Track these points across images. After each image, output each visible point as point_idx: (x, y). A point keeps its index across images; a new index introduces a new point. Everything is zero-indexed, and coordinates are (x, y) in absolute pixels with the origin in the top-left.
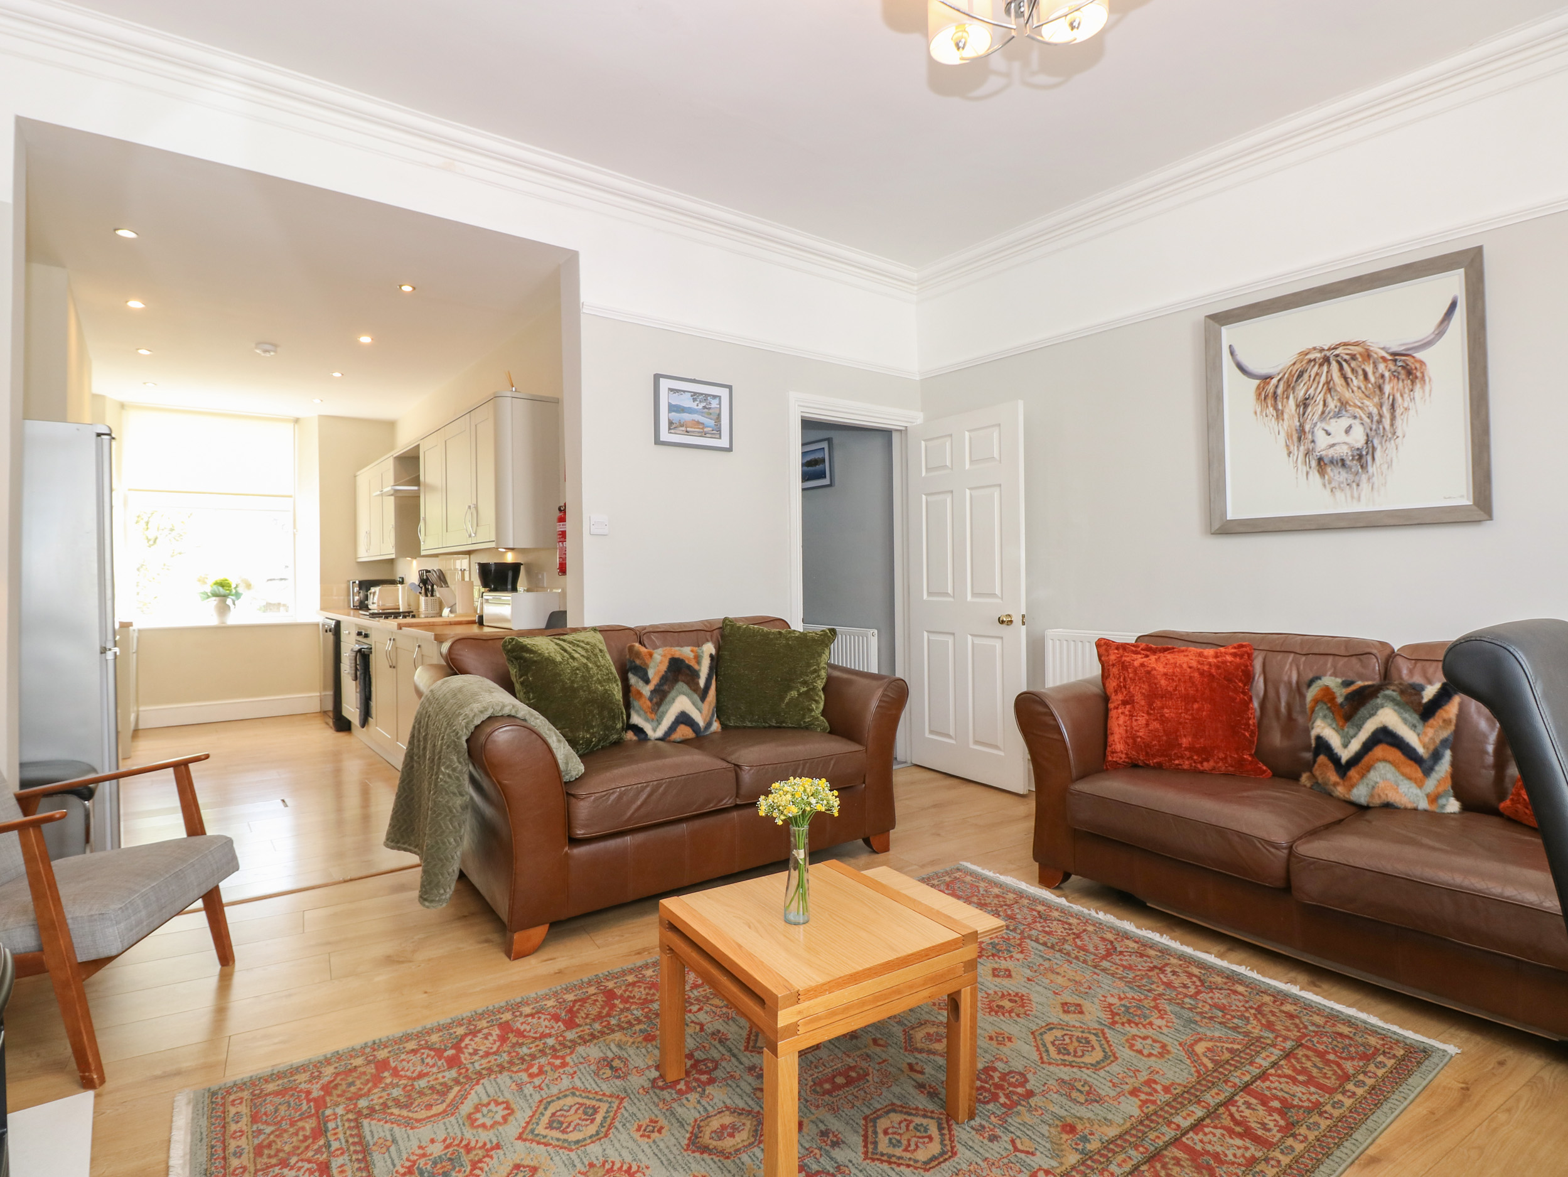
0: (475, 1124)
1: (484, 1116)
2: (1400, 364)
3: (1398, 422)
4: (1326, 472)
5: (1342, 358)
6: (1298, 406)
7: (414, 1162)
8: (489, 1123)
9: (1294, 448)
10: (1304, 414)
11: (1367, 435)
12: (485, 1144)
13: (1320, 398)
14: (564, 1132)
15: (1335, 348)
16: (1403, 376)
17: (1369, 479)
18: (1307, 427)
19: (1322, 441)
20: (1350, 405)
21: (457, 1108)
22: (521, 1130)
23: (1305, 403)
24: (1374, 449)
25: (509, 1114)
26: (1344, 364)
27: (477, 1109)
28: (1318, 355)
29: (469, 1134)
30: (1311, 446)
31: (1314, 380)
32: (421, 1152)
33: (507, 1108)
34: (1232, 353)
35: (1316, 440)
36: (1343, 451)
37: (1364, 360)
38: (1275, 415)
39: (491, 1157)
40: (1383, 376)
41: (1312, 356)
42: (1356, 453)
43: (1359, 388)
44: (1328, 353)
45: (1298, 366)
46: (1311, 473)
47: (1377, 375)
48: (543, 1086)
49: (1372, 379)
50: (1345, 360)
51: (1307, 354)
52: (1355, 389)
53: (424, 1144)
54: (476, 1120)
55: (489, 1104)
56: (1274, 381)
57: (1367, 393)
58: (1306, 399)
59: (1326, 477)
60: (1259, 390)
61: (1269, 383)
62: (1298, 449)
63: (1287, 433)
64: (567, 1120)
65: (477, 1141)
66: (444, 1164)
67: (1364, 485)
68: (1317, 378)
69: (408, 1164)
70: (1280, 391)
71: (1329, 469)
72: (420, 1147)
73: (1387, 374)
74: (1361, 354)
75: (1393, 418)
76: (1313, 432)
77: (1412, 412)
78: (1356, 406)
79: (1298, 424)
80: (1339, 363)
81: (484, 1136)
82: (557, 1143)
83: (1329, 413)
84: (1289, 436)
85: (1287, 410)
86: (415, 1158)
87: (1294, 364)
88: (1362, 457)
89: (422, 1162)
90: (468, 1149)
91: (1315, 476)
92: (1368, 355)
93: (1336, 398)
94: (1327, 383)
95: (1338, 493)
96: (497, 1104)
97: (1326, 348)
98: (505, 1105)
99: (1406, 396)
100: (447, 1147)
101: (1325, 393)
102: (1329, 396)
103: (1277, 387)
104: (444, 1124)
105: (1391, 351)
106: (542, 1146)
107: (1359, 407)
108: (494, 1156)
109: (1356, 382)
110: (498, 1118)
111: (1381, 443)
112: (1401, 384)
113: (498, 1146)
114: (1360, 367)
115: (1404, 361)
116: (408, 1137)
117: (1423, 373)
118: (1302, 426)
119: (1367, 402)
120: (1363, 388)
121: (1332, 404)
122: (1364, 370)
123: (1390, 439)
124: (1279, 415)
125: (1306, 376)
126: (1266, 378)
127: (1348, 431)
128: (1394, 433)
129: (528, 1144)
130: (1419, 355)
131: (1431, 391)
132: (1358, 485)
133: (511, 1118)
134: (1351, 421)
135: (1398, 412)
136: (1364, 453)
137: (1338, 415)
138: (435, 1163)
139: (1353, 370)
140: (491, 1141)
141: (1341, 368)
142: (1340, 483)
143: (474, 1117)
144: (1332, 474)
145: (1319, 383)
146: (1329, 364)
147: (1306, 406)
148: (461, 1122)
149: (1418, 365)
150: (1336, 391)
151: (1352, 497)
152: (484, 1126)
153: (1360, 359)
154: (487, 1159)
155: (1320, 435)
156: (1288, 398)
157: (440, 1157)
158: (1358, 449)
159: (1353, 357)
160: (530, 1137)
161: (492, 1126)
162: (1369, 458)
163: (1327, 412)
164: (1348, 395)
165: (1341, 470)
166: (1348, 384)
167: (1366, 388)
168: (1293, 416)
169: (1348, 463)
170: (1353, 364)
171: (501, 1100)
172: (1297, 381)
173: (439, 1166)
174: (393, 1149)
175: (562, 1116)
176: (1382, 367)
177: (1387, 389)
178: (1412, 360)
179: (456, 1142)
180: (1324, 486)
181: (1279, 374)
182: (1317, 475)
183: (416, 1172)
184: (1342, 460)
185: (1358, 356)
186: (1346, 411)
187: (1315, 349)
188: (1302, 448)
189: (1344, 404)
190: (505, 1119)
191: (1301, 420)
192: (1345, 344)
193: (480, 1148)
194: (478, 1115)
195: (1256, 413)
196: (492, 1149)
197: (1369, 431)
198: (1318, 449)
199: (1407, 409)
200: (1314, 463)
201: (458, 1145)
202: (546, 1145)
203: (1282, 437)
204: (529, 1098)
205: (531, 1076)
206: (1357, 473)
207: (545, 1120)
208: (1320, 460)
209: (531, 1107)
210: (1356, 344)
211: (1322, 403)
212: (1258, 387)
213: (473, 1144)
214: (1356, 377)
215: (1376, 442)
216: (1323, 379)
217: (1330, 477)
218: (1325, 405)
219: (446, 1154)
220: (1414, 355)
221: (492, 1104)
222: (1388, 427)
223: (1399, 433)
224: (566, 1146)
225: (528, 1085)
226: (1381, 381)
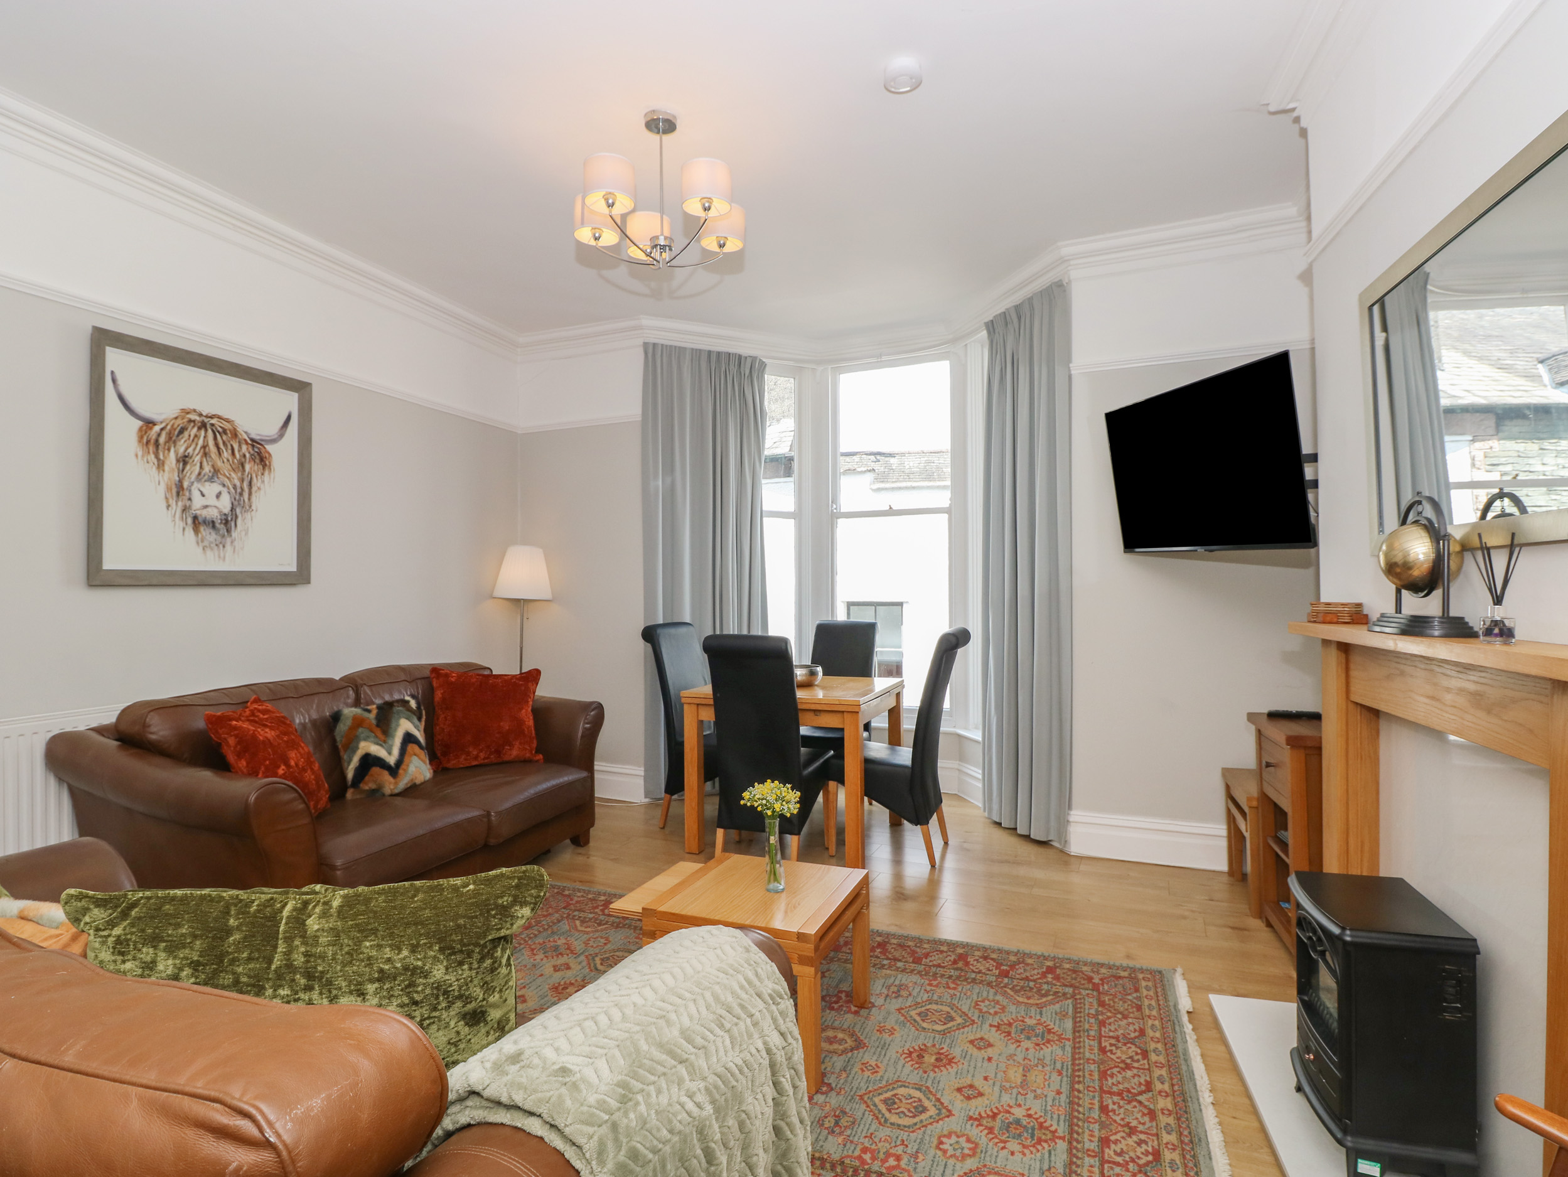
0: (973, 1145)
1: (962, 1149)
2: (256, 450)
3: (254, 498)
4: (200, 531)
5: (216, 429)
6: (178, 461)
7: (1034, 1146)
8: (963, 1140)
9: (172, 502)
10: (183, 470)
11: (232, 504)
12: (977, 1126)
13: (197, 459)
14: (920, 1100)
15: (211, 417)
16: (257, 461)
17: (232, 542)
18: (186, 484)
19: (198, 502)
20: (221, 474)
21: (978, 1168)
22: (946, 1119)
23: (184, 460)
24: (236, 517)
25: (945, 1136)
26: (217, 434)
27: (964, 1157)
28: (198, 418)
29: (983, 1141)
30: (188, 503)
31: (193, 440)
32: (1026, 1151)
33: (941, 1143)
34: (114, 381)
35: (192, 499)
36: (212, 514)
37: (232, 438)
38: (156, 463)
39: (980, 1114)
40: (244, 456)
41: (193, 417)
42: (223, 517)
43: (228, 460)
44: (206, 420)
45: (179, 422)
46: (187, 529)
47: (241, 453)
48: (899, 1143)
49: (238, 456)
50: (218, 432)
51: (188, 413)
52: (225, 460)
53: (1021, 1156)
54: (970, 1149)
55: (951, 1156)
56: (157, 428)
57: (234, 466)
58: (186, 457)
59: (200, 535)
60: (142, 433)
61: (151, 429)
62: (177, 504)
63: (167, 485)
64: (909, 1106)
65: (981, 1132)
66: (1014, 1131)
67: (228, 547)
68: (196, 440)
69: (1039, 1147)
70: (162, 440)
71: (202, 528)
72: (1024, 1154)
73: (248, 455)
74: (230, 430)
75: (250, 494)
76: (190, 491)
77: (262, 492)
78: (225, 475)
79: (177, 479)
80: (213, 431)
81: (974, 1132)
82: (931, 1096)
83: (204, 476)
84: (169, 489)
85: (167, 463)
86: (1031, 1148)
87: (176, 418)
88: (228, 523)
89: (1028, 1142)
90: (991, 1130)
91: (190, 532)
92: (235, 434)
93: (210, 463)
94: (204, 447)
95: (209, 552)
96: (945, 1152)
97: (204, 414)
98: (941, 1146)
99: (259, 477)
100: (1005, 1142)
101: (202, 457)
102: (205, 460)
103: (159, 435)
104: (995, 1162)
105: (251, 436)
106: (942, 1101)
107: (228, 478)
108: (977, 1113)
109: (226, 454)
110: (954, 1139)
111: (241, 513)
112: (256, 467)
113: (971, 1118)
114: (229, 442)
115: (259, 448)
116: (1029, 1169)
117: (270, 462)
118: (181, 481)
119: (233, 475)
120: (231, 462)
121: (207, 469)
122: (232, 446)
123: (248, 510)
124: (161, 465)
125: (186, 434)
126: (149, 423)
127: (218, 496)
128: (250, 507)
129: (950, 1108)
130: (269, 447)
131: (274, 478)
132: (224, 547)
133: (945, 1133)
134: (220, 488)
135: (254, 489)
136: (229, 519)
137: (211, 480)
138: (1020, 1135)
139: (224, 443)
140: (972, 1125)
141: (215, 438)
142: (211, 543)
143: (970, 1153)
144: (204, 533)
145: (197, 444)
146: (206, 430)
147: (185, 463)
148: (983, 1155)
149: (267, 455)
150: (210, 457)
151: (219, 557)
152: (968, 1140)
153: (229, 435)
154: (983, 1115)
155: (196, 495)
156: (169, 450)
157: (1014, 1138)
158: (225, 514)
159: (225, 431)
160: (944, 1111)
161: (963, 1135)
162: (233, 524)
163: (202, 474)
164: (219, 464)
165: (211, 531)
166: (220, 454)
167: (233, 462)
168: (173, 470)
169: (217, 525)
170: (225, 437)
171: (939, 1153)
172: (178, 436)
173: (1018, 1132)
174: (1046, 1167)
175: (911, 1112)
176: (244, 447)
177: (247, 467)
178: (264, 450)
179: (997, 1140)
180: (198, 543)
181: (161, 422)
182: (192, 532)
183: (1035, 1138)
184: (213, 522)
185: (228, 432)
186: (218, 478)
187: (195, 411)
188: (180, 504)
189: (216, 471)
190: (949, 1136)
191: (181, 476)
192: (219, 417)
193: (982, 1125)
194: (966, 1151)
195: (137, 456)
196: (976, 1119)
197: (233, 500)
198: (194, 508)
199: (259, 489)
200: (190, 520)
201: (996, 1137)
202: (938, 1100)
203: (162, 488)
204: (918, 1141)
205: (898, 1158)
206: (223, 536)
207: (923, 1117)
208: (195, 518)
209: (924, 1133)
210: (227, 420)
211: (198, 464)
212: (140, 429)
213: (986, 1131)
214: (226, 450)
215: (238, 511)
216: (201, 442)
217: (202, 536)
218: (201, 467)
219: (1008, 1137)
220: (266, 446)
221: (949, 1154)
222: (246, 500)
223: (254, 507)
224: (927, 1091)
225: (909, 1152)
226: (243, 460)
